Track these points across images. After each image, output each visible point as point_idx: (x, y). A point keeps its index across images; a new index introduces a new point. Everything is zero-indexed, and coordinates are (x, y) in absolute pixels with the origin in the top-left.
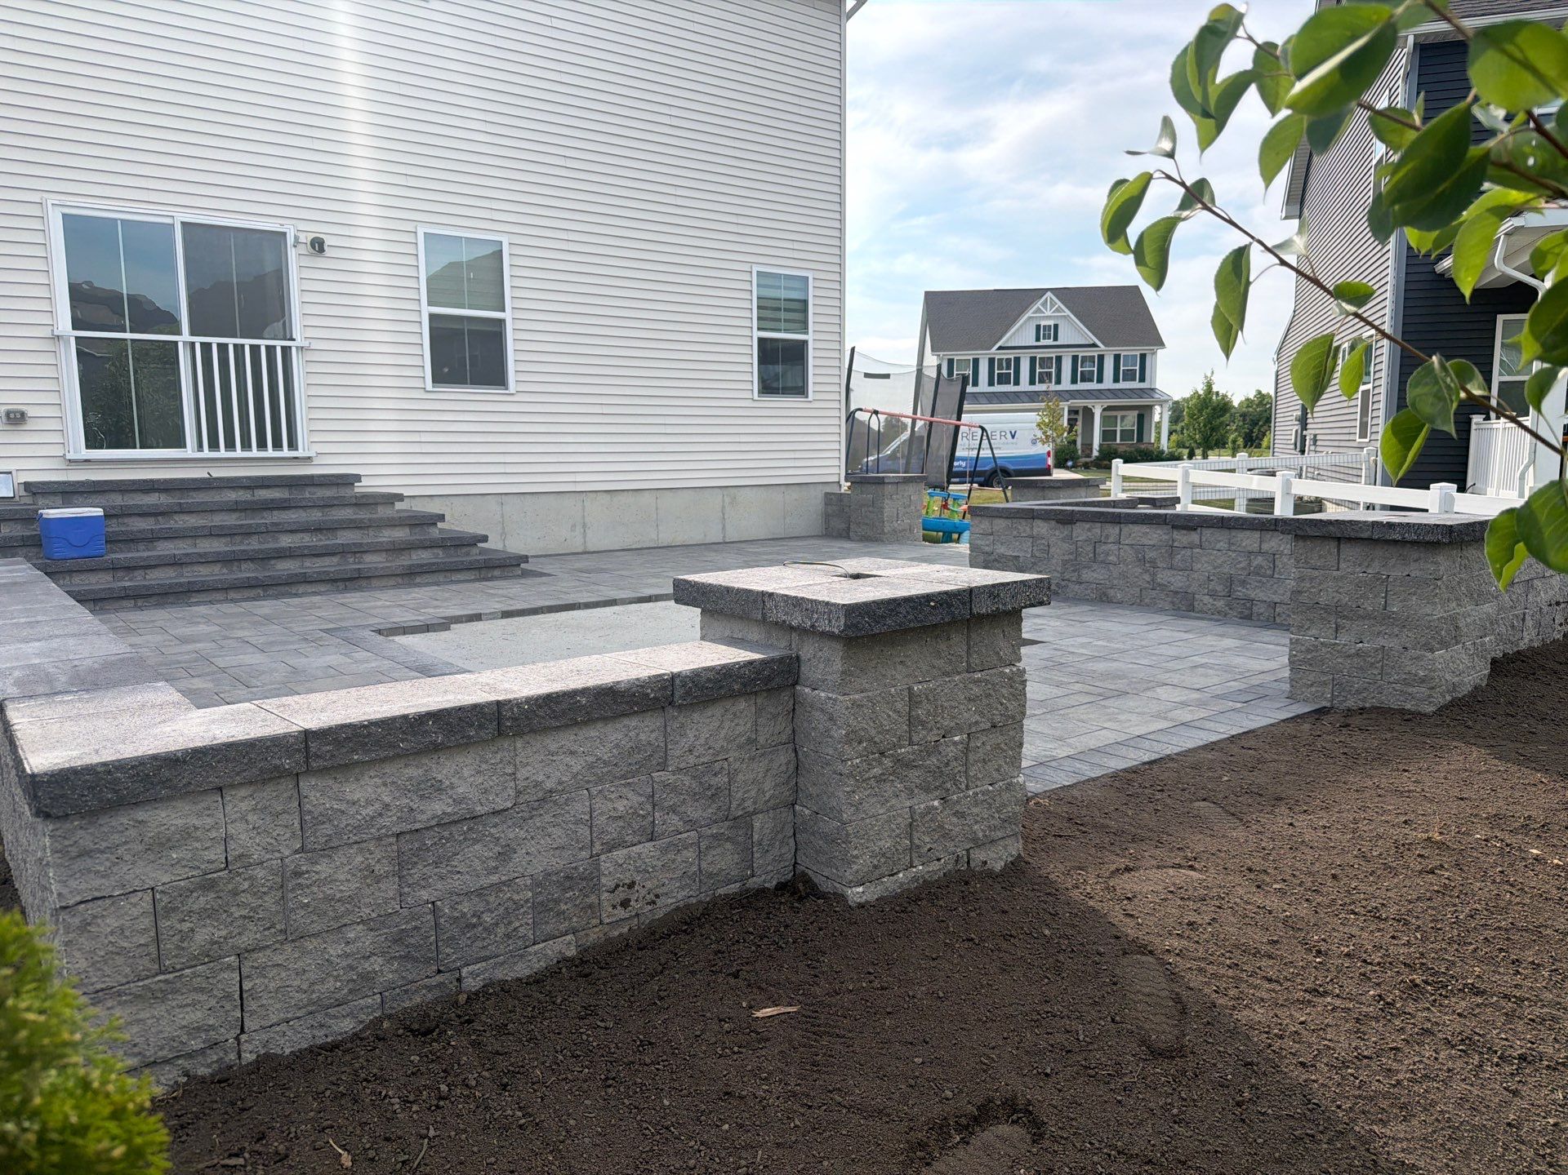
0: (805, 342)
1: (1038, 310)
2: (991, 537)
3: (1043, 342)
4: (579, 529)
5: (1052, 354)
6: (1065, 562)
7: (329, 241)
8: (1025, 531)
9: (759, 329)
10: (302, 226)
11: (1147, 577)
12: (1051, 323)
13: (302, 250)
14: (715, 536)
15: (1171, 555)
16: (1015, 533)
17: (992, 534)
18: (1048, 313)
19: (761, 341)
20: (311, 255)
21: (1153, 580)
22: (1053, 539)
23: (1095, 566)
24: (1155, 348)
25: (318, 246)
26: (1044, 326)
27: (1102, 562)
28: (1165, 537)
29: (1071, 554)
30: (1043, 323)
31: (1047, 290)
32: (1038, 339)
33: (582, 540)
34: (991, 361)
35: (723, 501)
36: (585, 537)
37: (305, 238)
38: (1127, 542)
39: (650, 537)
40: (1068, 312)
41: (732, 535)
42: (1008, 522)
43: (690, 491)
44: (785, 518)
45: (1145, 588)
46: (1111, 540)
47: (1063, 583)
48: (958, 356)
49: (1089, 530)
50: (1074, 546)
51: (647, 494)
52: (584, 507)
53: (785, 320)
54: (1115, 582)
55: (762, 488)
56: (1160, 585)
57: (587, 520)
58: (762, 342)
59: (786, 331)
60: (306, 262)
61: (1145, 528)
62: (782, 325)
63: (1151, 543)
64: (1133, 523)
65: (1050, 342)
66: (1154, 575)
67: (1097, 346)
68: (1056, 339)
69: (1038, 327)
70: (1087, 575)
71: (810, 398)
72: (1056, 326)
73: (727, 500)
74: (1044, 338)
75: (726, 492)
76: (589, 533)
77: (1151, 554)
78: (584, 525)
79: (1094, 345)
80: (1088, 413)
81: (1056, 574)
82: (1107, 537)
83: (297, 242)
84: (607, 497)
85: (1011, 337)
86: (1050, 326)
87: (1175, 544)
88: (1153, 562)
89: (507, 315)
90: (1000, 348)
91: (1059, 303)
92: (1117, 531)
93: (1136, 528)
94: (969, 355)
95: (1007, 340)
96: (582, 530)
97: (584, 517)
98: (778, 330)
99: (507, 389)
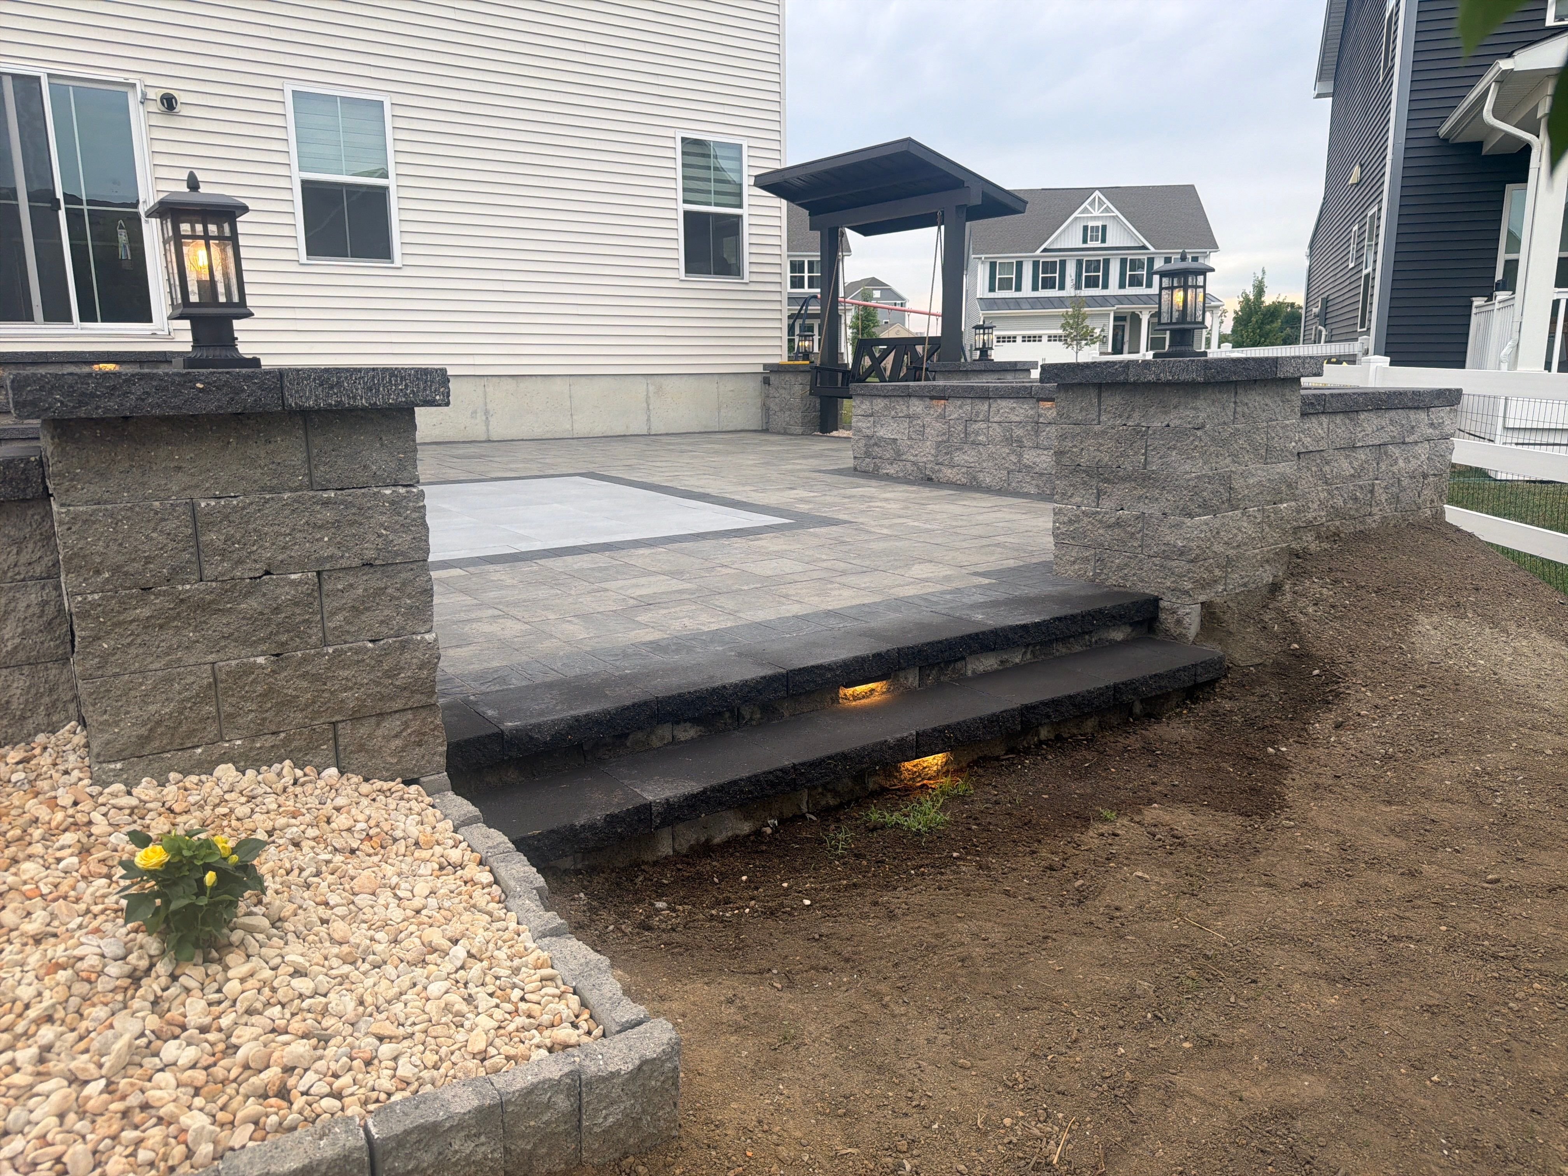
0: (740, 217)
1: (1086, 210)
2: (871, 419)
3: (1090, 244)
4: (481, 417)
5: (1100, 256)
6: (938, 444)
7: (181, 98)
8: (902, 411)
9: (685, 201)
10: (150, 81)
11: (1014, 458)
12: (1099, 224)
13: (155, 107)
14: (638, 426)
15: (1037, 433)
16: (893, 413)
17: (872, 415)
18: (1096, 213)
19: (687, 214)
20: (162, 113)
21: (1019, 461)
22: (928, 419)
23: (966, 447)
24: (1208, 251)
25: (169, 103)
26: (1092, 227)
27: (973, 443)
28: (1031, 412)
29: (944, 434)
30: (1091, 224)
31: (1094, 189)
32: (1085, 241)
33: (484, 428)
34: (1036, 264)
35: (648, 391)
36: (487, 426)
37: (152, 94)
38: (996, 419)
39: (563, 426)
40: (1117, 213)
41: (658, 427)
42: (886, 401)
43: (608, 379)
44: (719, 410)
45: (1013, 471)
46: (981, 417)
47: (937, 468)
48: (1001, 258)
49: (961, 407)
50: (946, 427)
51: (558, 380)
52: (485, 393)
53: (716, 193)
54: (985, 465)
55: (692, 377)
56: (1026, 467)
57: (489, 407)
58: (688, 216)
59: (716, 205)
60: (155, 120)
61: (1011, 403)
62: (712, 198)
63: (1018, 419)
64: (1002, 397)
65: (1098, 244)
66: (1020, 455)
67: (1147, 249)
68: (1104, 240)
69: (1085, 228)
70: (959, 457)
71: (746, 280)
72: (1104, 228)
73: (651, 388)
74: (1092, 240)
75: (650, 380)
76: (493, 421)
77: (1019, 432)
78: (486, 412)
79: (1144, 247)
80: (1136, 319)
81: (930, 458)
82: (977, 415)
83: (144, 100)
84: (511, 384)
85: (1056, 238)
86: (1098, 227)
87: (1041, 420)
88: (1019, 441)
89: (391, 182)
90: (1045, 250)
91: (1108, 203)
92: (986, 407)
93: (1003, 403)
94: (1012, 257)
95: (1052, 242)
96: (484, 418)
97: (486, 403)
98: (709, 204)
99: (393, 262)
